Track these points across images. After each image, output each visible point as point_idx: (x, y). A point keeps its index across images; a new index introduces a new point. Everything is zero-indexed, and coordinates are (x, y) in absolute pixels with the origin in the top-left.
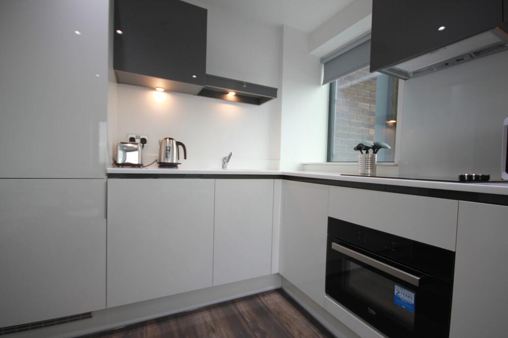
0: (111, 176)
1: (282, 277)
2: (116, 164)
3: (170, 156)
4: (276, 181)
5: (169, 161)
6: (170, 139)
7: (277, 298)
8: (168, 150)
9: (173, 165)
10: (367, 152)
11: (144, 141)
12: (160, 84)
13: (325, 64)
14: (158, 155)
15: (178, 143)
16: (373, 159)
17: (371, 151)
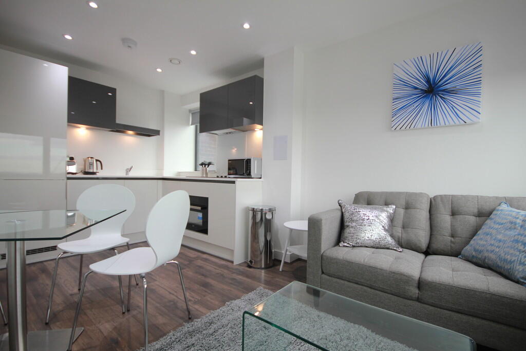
2: (67, 173)
3: (91, 167)
4: (159, 181)
5: (91, 171)
6: (92, 158)
8: (91, 164)
9: (94, 173)
10: (205, 166)
11: (72, 159)
12: (83, 127)
13: (192, 114)
14: (83, 167)
15: (97, 160)
16: (206, 170)
17: (207, 166)
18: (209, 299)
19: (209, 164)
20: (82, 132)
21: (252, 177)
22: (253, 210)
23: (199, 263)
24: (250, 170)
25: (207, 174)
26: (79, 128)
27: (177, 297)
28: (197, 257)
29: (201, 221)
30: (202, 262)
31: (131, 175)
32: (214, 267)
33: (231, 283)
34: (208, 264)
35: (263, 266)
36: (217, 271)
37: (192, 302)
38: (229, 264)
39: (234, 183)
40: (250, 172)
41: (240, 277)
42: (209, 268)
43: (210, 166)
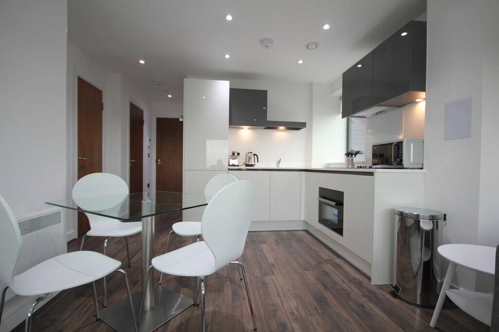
0: (229, 170)
1: (307, 223)
2: (229, 165)
3: (250, 161)
4: (302, 172)
5: (250, 163)
6: (251, 152)
7: (304, 233)
8: (250, 158)
9: (252, 165)
10: (351, 156)
11: (238, 154)
12: (246, 128)
14: (245, 160)
15: (254, 155)
16: (352, 160)
17: (354, 156)
18: (314, 321)
19: (358, 153)
20: (246, 132)
21: (405, 167)
22: (401, 214)
23: (328, 268)
24: (402, 157)
25: (353, 165)
26: (243, 129)
27: (282, 302)
28: (328, 260)
29: (337, 218)
30: (332, 268)
31: (281, 166)
32: (343, 278)
33: (354, 311)
34: (336, 272)
35: (418, 302)
36: (345, 286)
37: (294, 317)
38: (364, 280)
39: (373, 175)
40: (401, 160)
41: (372, 306)
42: (336, 278)
43: (358, 155)
